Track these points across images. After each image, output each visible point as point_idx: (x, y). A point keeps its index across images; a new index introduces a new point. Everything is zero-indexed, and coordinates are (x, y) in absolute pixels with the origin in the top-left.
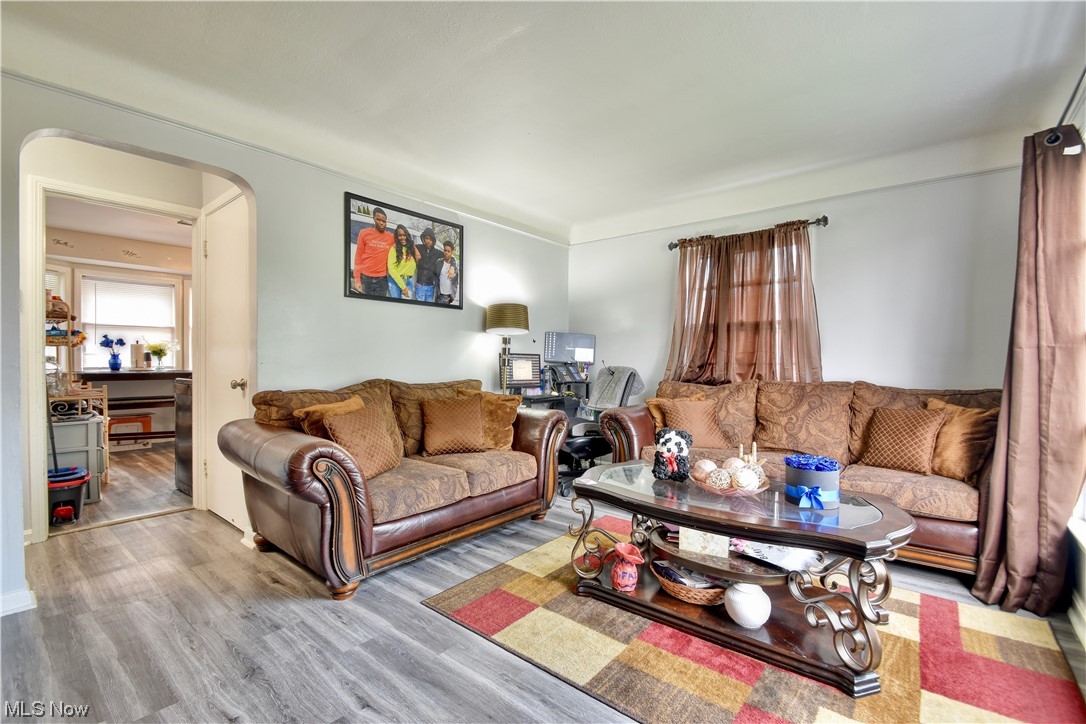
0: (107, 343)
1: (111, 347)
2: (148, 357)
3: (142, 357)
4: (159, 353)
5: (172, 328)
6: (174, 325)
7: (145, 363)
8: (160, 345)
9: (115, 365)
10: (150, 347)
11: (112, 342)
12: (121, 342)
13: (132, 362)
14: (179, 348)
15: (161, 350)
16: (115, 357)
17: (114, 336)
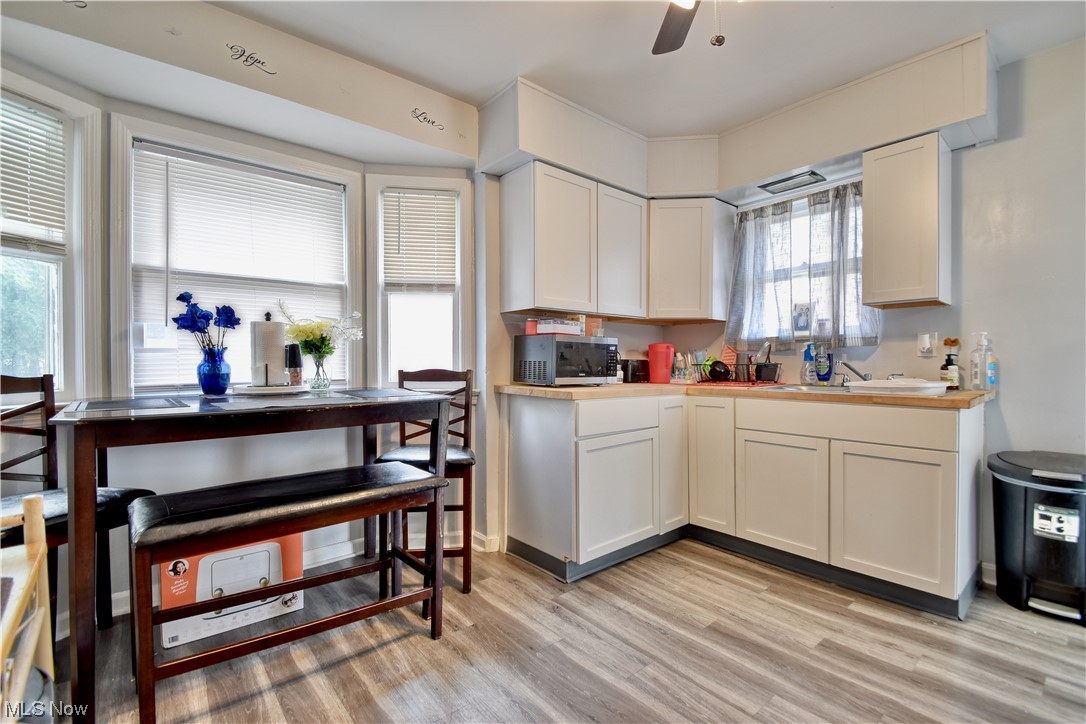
0: (192, 321)
1: (202, 330)
2: (293, 359)
3: (280, 357)
4: (318, 346)
5: (339, 288)
6: (345, 282)
7: (287, 372)
8: (320, 327)
9: (213, 380)
10: (299, 331)
11: (207, 317)
12: (228, 317)
13: (255, 371)
14: (360, 335)
15: (323, 339)
16: (213, 356)
17: (208, 301)
